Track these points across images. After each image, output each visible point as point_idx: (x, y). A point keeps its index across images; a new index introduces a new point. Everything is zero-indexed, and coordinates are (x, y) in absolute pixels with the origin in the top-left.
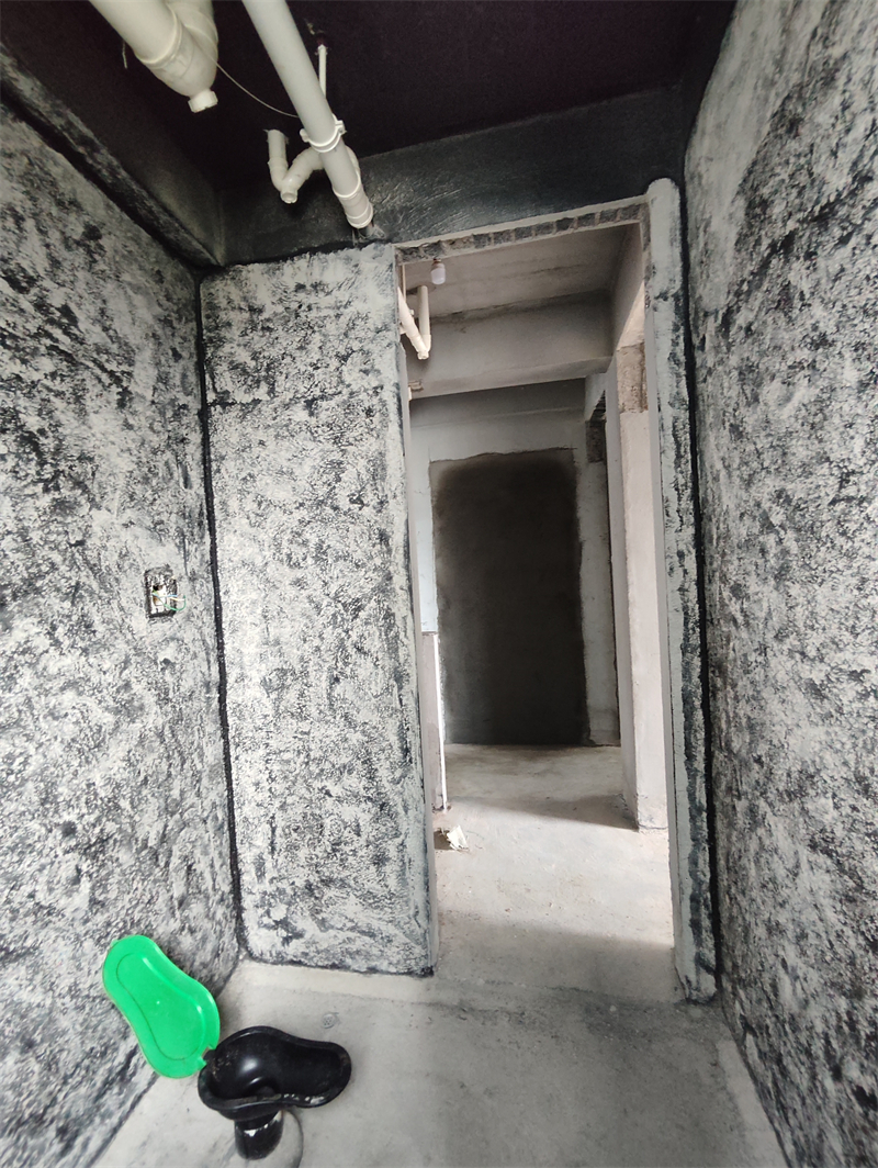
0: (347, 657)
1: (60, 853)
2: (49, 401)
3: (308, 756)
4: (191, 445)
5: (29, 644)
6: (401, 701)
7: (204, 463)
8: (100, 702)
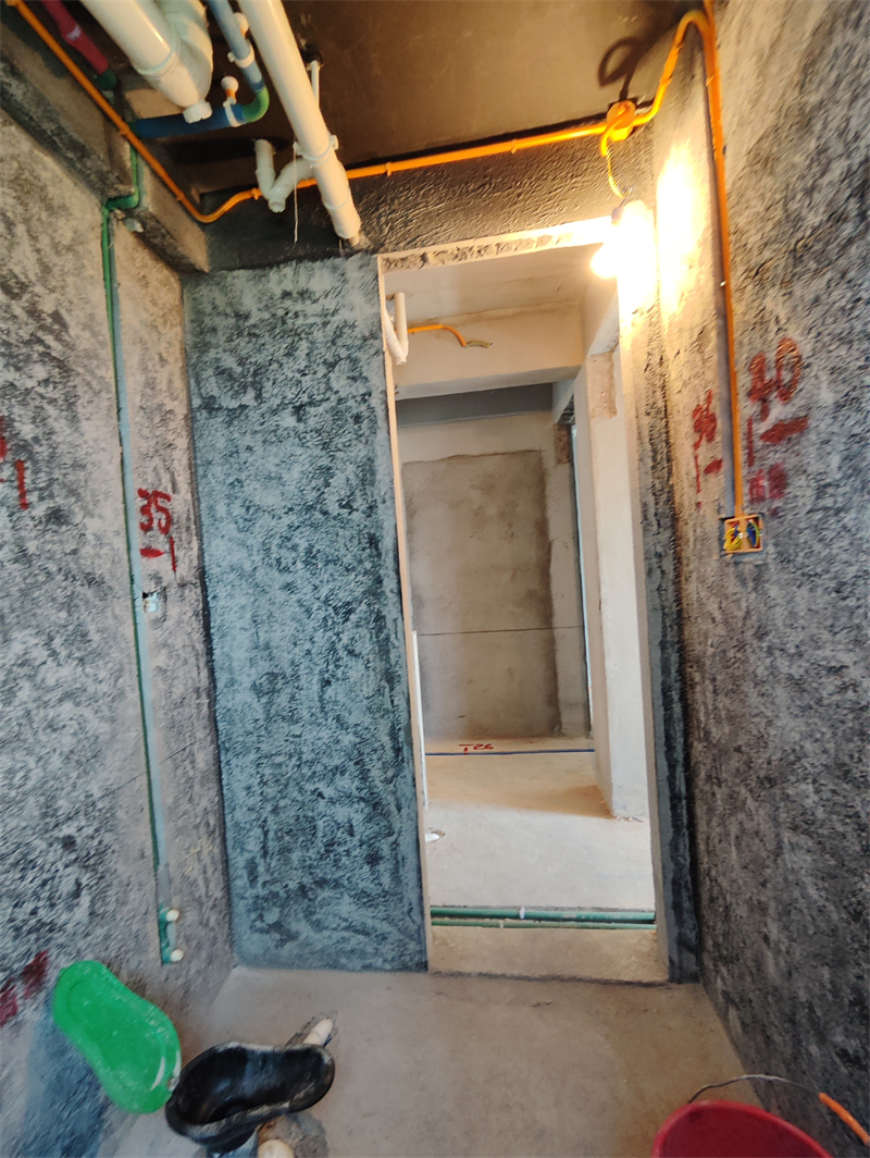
0: (338, 660)
1: (60, 867)
2: (42, 408)
3: (300, 758)
4: (177, 450)
5: (27, 657)
6: (392, 702)
7: (190, 469)
8: (97, 712)
